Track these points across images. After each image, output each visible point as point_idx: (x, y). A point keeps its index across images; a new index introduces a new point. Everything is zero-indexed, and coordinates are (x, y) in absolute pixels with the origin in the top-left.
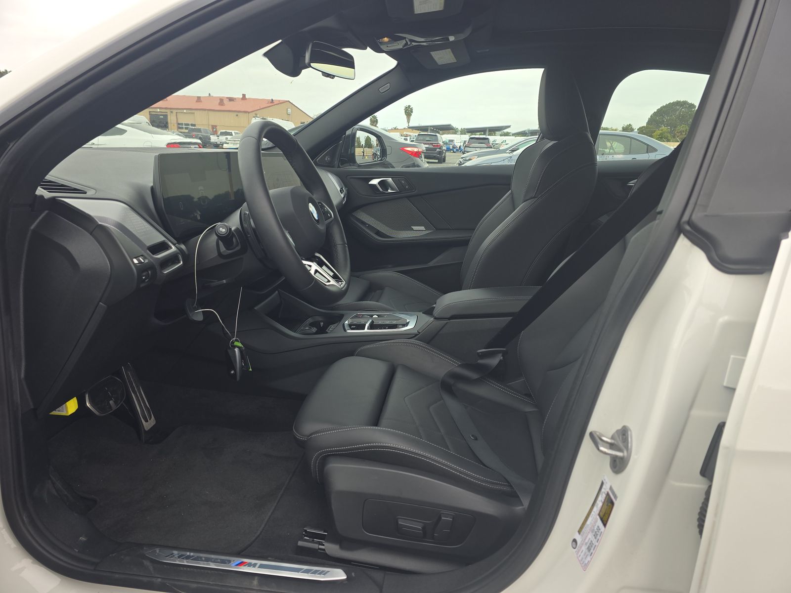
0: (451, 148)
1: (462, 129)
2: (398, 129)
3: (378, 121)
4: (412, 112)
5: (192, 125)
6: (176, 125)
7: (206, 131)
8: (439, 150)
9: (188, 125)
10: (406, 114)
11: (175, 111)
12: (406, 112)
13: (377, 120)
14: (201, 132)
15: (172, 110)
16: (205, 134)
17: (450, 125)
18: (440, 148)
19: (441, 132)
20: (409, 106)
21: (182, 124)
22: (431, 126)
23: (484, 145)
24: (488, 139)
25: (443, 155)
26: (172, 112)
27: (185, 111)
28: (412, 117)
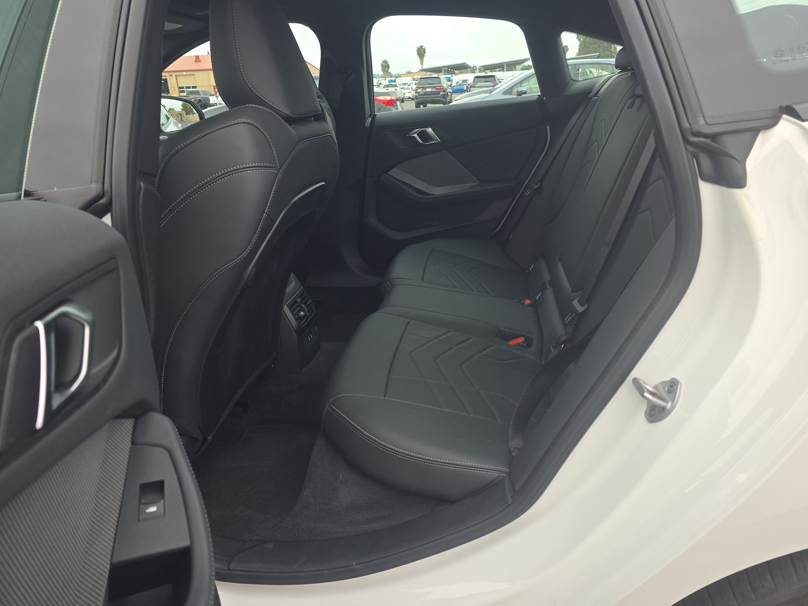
0: (465, 89)
1: (480, 66)
2: (412, 73)
3: (390, 66)
4: (425, 52)
5: (193, 87)
6: (177, 89)
7: (205, 93)
8: (443, 93)
9: (189, 87)
10: (418, 55)
11: (174, 74)
12: (418, 53)
13: (388, 65)
14: (200, 95)
15: (170, 73)
16: (203, 96)
17: (465, 63)
18: (444, 91)
19: (456, 72)
20: (422, 46)
21: (183, 88)
22: (444, 67)
23: (490, 83)
24: (494, 76)
25: (449, 98)
26: (171, 75)
27: (184, 73)
28: (425, 59)
